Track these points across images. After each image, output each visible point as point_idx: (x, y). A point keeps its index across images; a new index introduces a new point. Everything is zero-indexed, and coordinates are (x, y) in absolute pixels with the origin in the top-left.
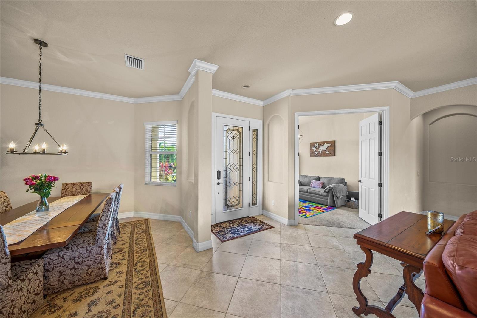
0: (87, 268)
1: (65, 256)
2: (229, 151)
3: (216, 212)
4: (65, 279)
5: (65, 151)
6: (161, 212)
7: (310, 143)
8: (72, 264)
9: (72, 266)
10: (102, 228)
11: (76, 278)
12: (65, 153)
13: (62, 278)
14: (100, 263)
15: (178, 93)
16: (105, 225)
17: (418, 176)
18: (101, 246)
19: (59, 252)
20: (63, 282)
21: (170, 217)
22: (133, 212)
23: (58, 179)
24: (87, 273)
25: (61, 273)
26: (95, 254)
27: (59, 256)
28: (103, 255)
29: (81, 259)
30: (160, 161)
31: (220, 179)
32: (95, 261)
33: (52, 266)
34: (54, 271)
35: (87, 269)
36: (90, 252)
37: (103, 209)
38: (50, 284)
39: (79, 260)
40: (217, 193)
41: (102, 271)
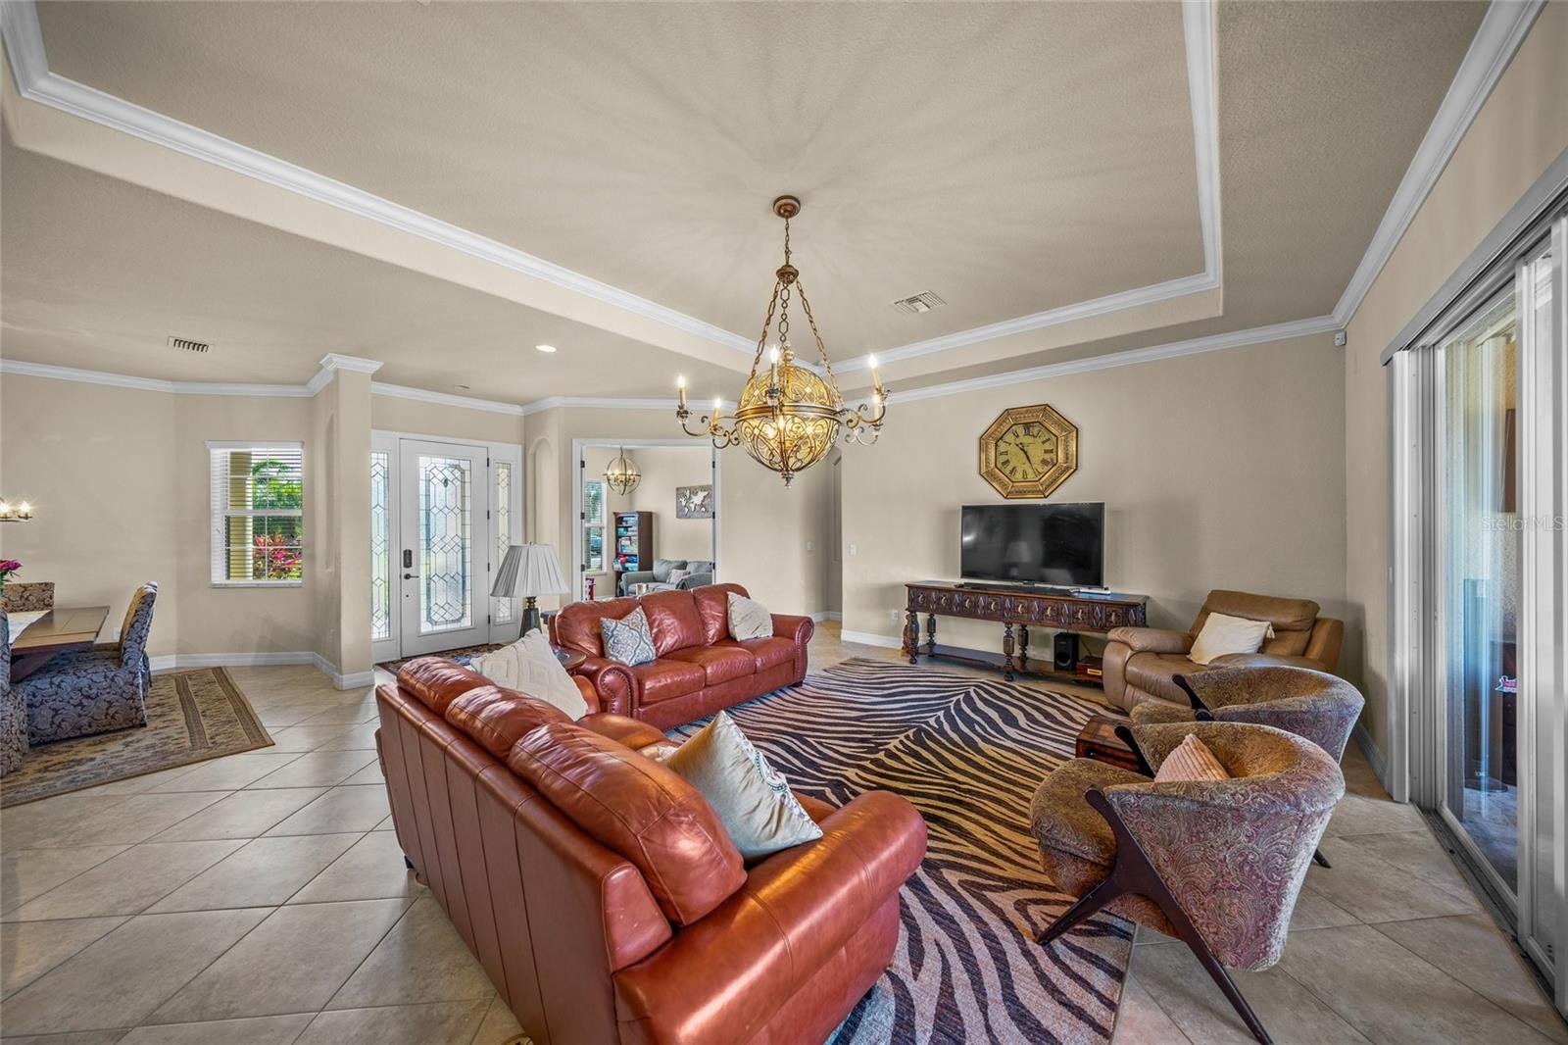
0: (107, 705)
1: (63, 684)
2: (435, 511)
3: (403, 634)
4: (63, 721)
5: (27, 515)
6: (260, 648)
7: (678, 489)
8: (77, 698)
9: (77, 701)
10: (136, 641)
11: (85, 721)
12: (26, 517)
13: (58, 719)
14: (131, 698)
15: (304, 384)
16: (141, 638)
17: (810, 551)
18: (133, 670)
19: (51, 678)
20: (59, 726)
21: (284, 657)
22: (175, 656)
23: (20, 566)
24: (107, 714)
25: (56, 711)
26: (122, 684)
27: (51, 683)
28: (138, 687)
29: (94, 691)
30: (254, 533)
31: (411, 566)
32: (122, 696)
33: (39, 698)
34: (42, 707)
35: (105, 708)
36: (112, 680)
37: (136, 611)
38: (36, 727)
39: (91, 692)
40: (404, 596)
41: (136, 713)
